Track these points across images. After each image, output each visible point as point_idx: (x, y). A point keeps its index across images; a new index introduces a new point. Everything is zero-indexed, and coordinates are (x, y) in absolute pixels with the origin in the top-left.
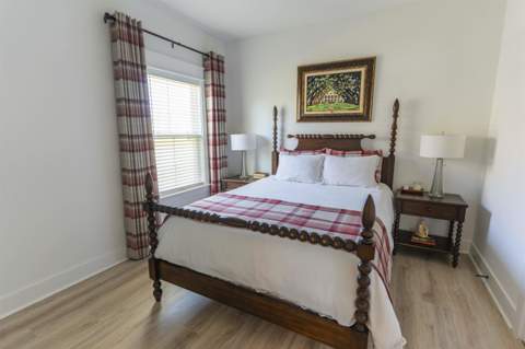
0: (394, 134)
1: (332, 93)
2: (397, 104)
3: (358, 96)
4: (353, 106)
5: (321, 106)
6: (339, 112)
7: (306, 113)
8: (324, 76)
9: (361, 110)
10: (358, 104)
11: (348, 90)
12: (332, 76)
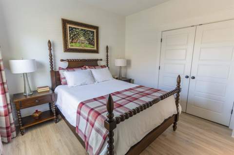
0: (107, 59)
1: (82, 38)
2: (107, 47)
3: (94, 42)
4: (92, 46)
5: (78, 45)
6: (86, 48)
7: (69, 47)
8: (78, 29)
9: (95, 49)
10: (94, 45)
11: (89, 39)
12: (82, 30)
